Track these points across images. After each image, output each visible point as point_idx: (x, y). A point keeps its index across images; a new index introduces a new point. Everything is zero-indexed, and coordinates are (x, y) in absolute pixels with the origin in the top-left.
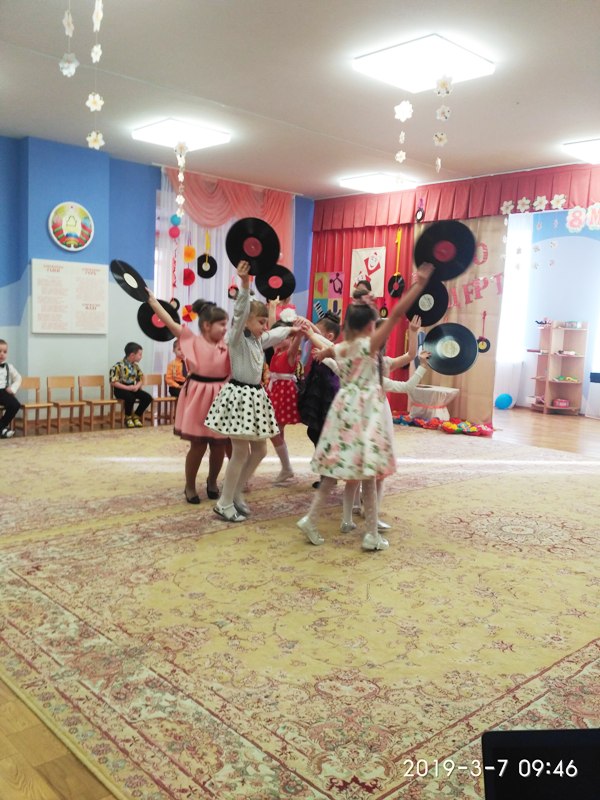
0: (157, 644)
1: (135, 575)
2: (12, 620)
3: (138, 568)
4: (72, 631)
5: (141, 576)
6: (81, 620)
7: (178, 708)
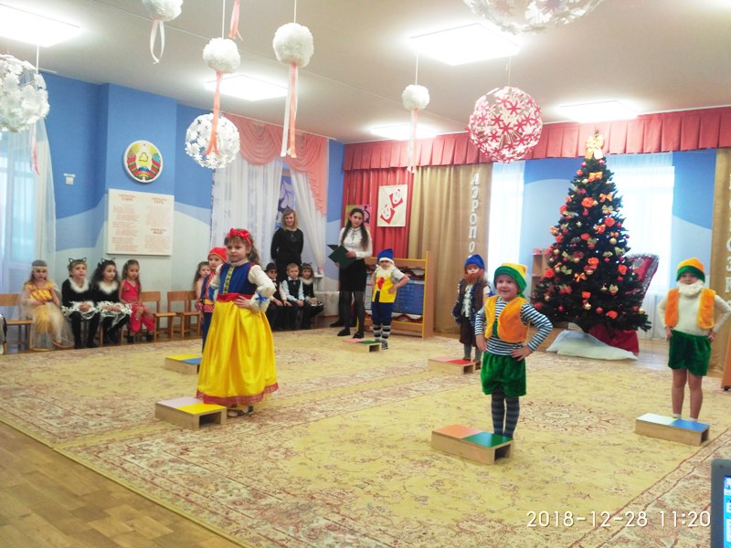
0: (319, 502)
1: (271, 454)
2: (191, 488)
3: (270, 448)
4: (245, 493)
5: (276, 454)
6: (248, 486)
7: (361, 544)
